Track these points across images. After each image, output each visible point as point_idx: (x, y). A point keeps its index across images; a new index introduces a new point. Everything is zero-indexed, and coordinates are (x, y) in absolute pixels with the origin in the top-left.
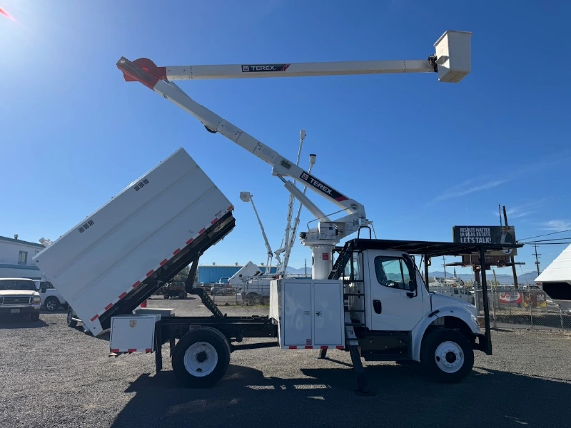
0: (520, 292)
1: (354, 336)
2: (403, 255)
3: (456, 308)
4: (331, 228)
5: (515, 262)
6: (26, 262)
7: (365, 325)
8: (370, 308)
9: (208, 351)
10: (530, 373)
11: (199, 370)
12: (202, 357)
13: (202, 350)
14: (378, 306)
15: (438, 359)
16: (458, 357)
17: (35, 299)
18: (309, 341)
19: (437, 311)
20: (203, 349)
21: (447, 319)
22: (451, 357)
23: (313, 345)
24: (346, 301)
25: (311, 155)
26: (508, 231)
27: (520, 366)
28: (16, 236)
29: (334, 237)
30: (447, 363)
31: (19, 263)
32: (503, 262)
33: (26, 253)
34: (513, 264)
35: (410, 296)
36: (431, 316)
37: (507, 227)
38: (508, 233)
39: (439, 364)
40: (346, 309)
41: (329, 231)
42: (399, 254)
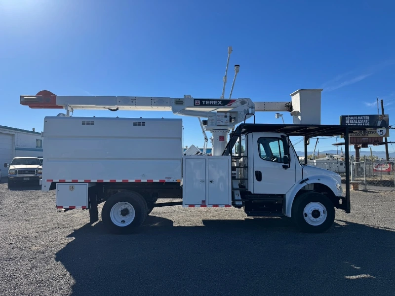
0: (390, 164)
1: (239, 198)
2: (282, 136)
3: (323, 177)
4: (226, 117)
5: (388, 141)
6: (41, 147)
7: (248, 189)
8: (252, 176)
9: (129, 208)
10: (381, 226)
11: (123, 221)
12: (125, 212)
13: (125, 208)
14: (259, 176)
15: (306, 215)
16: (322, 213)
17: (39, 171)
18: (204, 201)
19: (307, 179)
20: (127, 206)
21: (316, 185)
22: (316, 214)
23: (207, 204)
24: (233, 172)
25: (236, 66)
26: (384, 118)
27: (376, 220)
28: (34, 129)
29: (229, 123)
30: (312, 218)
31: (36, 147)
32: (378, 142)
33: (41, 140)
34: (386, 143)
35: (285, 167)
36: (302, 182)
37: (383, 115)
38: (383, 120)
39: (306, 219)
40: (233, 178)
41: (224, 118)
42: (278, 135)
